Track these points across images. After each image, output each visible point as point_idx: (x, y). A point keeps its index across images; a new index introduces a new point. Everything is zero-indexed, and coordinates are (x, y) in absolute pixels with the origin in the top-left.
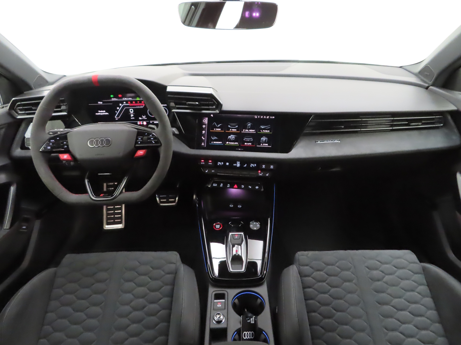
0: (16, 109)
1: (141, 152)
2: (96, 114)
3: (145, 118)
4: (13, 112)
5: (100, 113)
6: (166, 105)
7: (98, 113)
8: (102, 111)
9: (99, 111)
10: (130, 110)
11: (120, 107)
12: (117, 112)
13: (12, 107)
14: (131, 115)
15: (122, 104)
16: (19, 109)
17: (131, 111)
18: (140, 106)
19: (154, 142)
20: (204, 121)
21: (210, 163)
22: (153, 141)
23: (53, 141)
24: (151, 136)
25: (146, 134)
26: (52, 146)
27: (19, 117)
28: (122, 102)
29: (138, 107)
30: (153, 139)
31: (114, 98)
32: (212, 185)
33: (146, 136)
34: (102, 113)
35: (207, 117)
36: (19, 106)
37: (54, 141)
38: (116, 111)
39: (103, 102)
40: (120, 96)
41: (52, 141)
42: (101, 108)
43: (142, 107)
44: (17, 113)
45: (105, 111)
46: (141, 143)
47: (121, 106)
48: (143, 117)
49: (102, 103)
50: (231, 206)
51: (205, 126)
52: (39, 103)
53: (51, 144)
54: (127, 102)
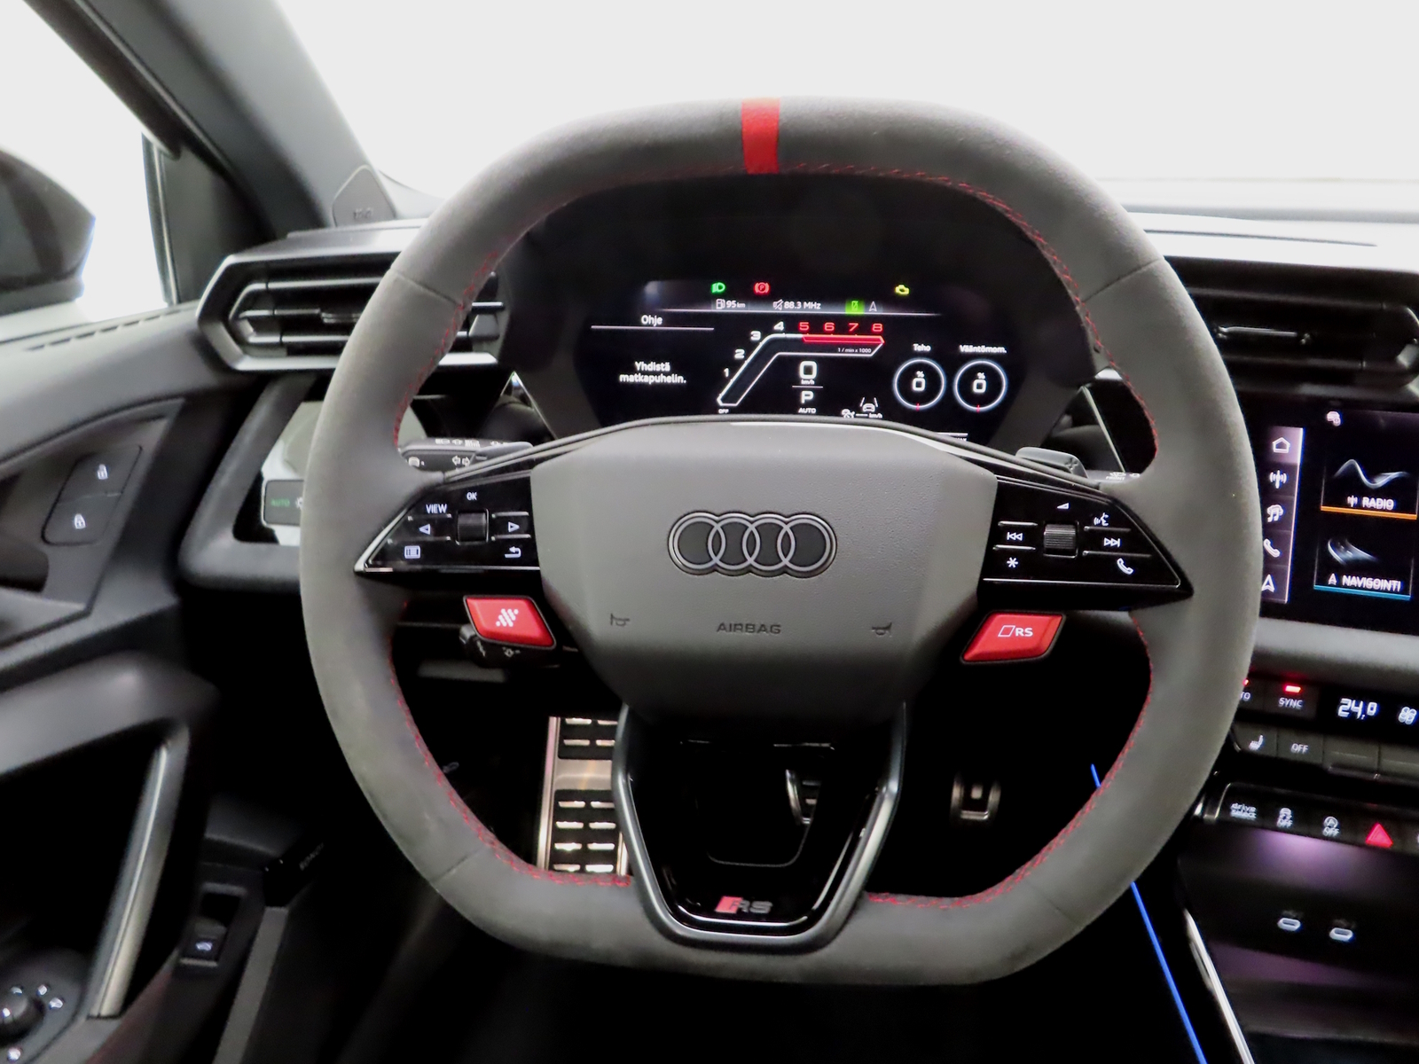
0: (236, 317)
1: (1019, 632)
2: (623, 378)
3: (876, 413)
4: (221, 337)
5: (645, 373)
6: (1002, 350)
7: (632, 371)
8: (652, 366)
9: (640, 365)
10: (803, 364)
11: (750, 347)
12: (732, 373)
13: (217, 310)
14: (804, 393)
15: (767, 330)
16: (253, 321)
17: (808, 371)
18: (857, 346)
19: (1129, 571)
20: (1280, 446)
21: (1291, 699)
22: (1120, 564)
23: (443, 508)
24: (1101, 521)
25: (1065, 506)
26: (431, 539)
27: (247, 364)
28: (766, 323)
29: (850, 353)
30: (1118, 543)
31: (726, 296)
32: (1226, 809)
33: (1063, 519)
34: (654, 373)
35: (1297, 425)
36: (255, 300)
37: (448, 511)
38: (727, 371)
39: (670, 320)
40: (762, 287)
41: (432, 509)
42: (652, 347)
43: (867, 353)
44: (239, 339)
45: (667, 367)
46: (1030, 564)
47: (756, 343)
48: (865, 407)
49: (659, 321)
50: (1290, 924)
51: (1284, 478)
52: (368, 291)
53: (426, 529)
54: (792, 322)
